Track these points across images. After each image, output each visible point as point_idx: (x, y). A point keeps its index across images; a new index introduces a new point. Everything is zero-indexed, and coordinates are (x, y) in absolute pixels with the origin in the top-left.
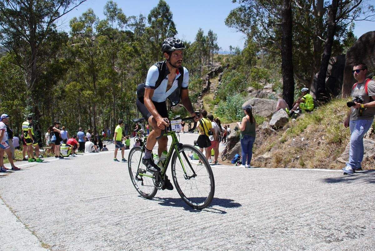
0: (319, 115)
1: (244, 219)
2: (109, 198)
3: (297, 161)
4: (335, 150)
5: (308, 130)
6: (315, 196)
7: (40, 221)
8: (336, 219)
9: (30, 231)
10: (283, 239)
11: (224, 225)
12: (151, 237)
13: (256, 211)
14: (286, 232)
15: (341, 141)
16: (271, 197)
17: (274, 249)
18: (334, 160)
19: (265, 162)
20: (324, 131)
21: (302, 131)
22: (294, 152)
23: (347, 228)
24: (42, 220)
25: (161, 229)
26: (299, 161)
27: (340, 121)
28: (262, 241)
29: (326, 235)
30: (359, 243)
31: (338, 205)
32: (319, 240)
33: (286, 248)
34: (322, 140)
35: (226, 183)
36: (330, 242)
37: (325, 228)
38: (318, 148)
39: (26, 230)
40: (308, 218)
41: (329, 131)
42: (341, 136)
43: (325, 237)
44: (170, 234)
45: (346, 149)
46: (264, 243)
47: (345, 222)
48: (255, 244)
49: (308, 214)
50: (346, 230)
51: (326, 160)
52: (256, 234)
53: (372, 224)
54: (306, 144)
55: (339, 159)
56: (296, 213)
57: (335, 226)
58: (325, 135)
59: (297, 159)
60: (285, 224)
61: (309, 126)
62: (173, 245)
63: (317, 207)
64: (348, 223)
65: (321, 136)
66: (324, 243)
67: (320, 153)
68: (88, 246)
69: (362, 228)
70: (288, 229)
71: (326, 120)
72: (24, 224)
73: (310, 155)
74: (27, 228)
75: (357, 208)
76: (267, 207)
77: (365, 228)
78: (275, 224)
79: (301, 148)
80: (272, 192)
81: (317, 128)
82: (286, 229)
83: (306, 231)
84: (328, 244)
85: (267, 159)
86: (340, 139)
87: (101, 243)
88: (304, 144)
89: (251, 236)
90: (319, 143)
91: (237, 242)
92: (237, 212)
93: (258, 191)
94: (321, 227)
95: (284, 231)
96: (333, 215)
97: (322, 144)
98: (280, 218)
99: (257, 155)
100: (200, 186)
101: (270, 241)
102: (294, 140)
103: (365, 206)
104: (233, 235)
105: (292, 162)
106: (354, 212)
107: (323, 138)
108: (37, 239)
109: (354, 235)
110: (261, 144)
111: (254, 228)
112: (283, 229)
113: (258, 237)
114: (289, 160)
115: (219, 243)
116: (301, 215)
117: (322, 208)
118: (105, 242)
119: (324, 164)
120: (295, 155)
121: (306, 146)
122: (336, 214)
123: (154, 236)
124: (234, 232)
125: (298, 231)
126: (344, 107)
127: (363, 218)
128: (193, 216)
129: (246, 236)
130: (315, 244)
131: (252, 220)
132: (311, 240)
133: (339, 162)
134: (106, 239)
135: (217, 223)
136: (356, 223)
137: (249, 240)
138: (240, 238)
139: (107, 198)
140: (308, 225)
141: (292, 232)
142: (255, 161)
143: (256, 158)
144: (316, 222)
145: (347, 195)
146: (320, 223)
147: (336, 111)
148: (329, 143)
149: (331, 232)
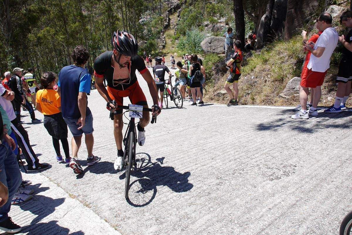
0: (265, 57)
1: (213, 163)
2: (106, 147)
3: (248, 96)
4: (278, 87)
5: (257, 70)
6: (262, 137)
7: (59, 173)
8: (277, 159)
9: (55, 184)
10: (241, 179)
11: (199, 169)
12: (148, 183)
13: (220, 154)
14: (243, 172)
15: (283, 79)
16: (230, 140)
17: (235, 188)
18: (278, 95)
19: (223, 97)
20: (270, 70)
21: (252, 70)
22: (246, 88)
23: (284, 167)
24: (59, 172)
25: (154, 176)
26: (250, 96)
27: (282, 61)
28: (227, 182)
29: (270, 174)
30: (291, 180)
31: (279, 145)
32: (265, 179)
33: (243, 187)
34: (268, 78)
35: (195, 125)
36: (272, 180)
37: (270, 168)
38: (265, 85)
39: (52, 182)
40: (258, 159)
41: (274, 71)
42: (283, 75)
43: (269, 175)
44: (161, 180)
45: (287, 86)
46: (228, 184)
47: (283, 161)
48: (222, 184)
49: (257, 155)
50: (283, 169)
51: (271, 95)
52: (223, 176)
53: (301, 162)
54: (255, 82)
55: (281, 94)
56: (250, 154)
57: (276, 166)
58: (270, 74)
59: (248, 94)
60: (241, 166)
61: (258, 65)
62: (165, 189)
63: (265, 148)
64: (285, 162)
65: (267, 75)
66: (268, 181)
67: (267, 90)
68: (105, 194)
69: (294, 166)
70: (244, 170)
71: (271, 61)
72: (48, 177)
73: (259, 91)
74: (51, 181)
75: (292, 148)
76: (228, 150)
77: (296, 167)
78: (235, 166)
79: (252, 85)
80: (231, 134)
81: (264, 68)
82: (243, 170)
83: (256, 171)
84: (271, 182)
85: (224, 94)
86: (282, 78)
87: (113, 191)
88: (254, 82)
89: (219, 177)
90: (266, 81)
91: (210, 184)
92: (206, 156)
93: (221, 134)
94: (266, 167)
95: (241, 172)
96: (275, 155)
97: (268, 81)
98: (238, 160)
99: (216, 91)
100: (175, 130)
101: (232, 182)
102: (246, 78)
103: (297, 145)
104: (206, 178)
105: (245, 97)
106: (289, 152)
107: (269, 76)
108: (64, 191)
109: (288, 173)
110: (219, 80)
111: (221, 170)
112: (241, 170)
113: (224, 179)
114: (242, 95)
115: (197, 186)
116: (253, 157)
117: (268, 149)
118: (116, 190)
119: (270, 98)
120: (247, 91)
121: (256, 83)
122: (277, 154)
123: (150, 182)
124: (207, 175)
125: (251, 171)
126: (285, 49)
127: (295, 157)
128: (176, 162)
129: (216, 178)
130: (262, 183)
131: (218, 163)
132: (260, 179)
133: (281, 97)
134: (116, 187)
135: (194, 168)
136: (290, 162)
137: (218, 181)
138: (212, 180)
139: (104, 147)
140: (258, 165)
141: (247, 173)
142: (215, 96)
143: (216, 93)
144: (263, 163)
145: (285, 135)
146: (266, 163)
147: (279, 53)
148: (273, 81)
149: (273, 171)
